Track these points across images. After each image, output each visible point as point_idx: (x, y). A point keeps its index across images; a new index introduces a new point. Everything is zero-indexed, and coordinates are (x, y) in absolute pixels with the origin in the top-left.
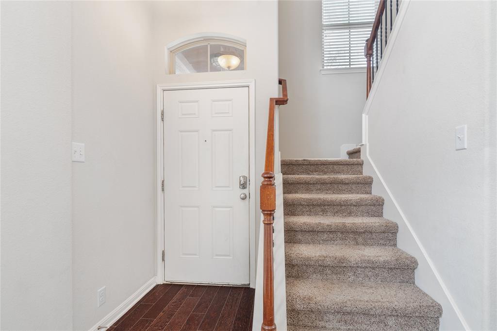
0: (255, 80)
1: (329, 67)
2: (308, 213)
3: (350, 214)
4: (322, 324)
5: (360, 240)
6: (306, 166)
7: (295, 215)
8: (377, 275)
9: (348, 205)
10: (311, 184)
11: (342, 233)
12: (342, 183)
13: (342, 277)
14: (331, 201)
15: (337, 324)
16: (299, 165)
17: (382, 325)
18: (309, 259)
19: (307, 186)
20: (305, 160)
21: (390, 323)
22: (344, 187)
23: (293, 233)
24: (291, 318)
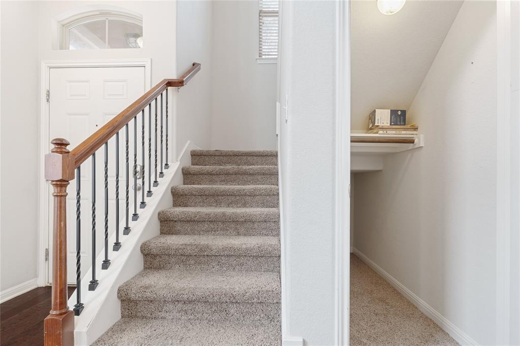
0: (151, 59)
1: (267, 57)
2: (201, 204)
3: (244, 205)
4: (163, 314)
5: (242, 230)
6: (218, 157)
7: (187, 206)
8: (242, 264)
9: (242, 195)
10: (214, 175)
11: (223, 222)
12: (245, 173)
13: (206, 267)
14: (224, 191)
15: (178, 315)
16: (211, 156)
17: (224, 314)
18: (168, 248)
19: (211, 176)
20: (217, 150)
21: (232, 311)
22: (250, 178)
23: (172, 223)
24: (129, 309)
